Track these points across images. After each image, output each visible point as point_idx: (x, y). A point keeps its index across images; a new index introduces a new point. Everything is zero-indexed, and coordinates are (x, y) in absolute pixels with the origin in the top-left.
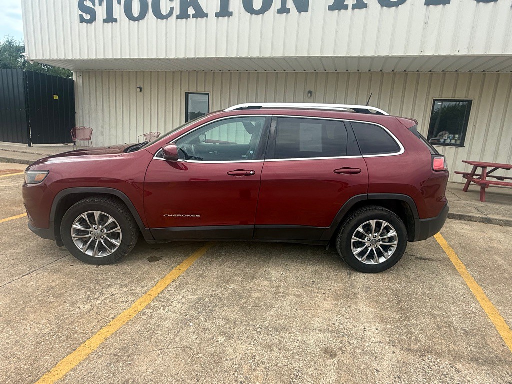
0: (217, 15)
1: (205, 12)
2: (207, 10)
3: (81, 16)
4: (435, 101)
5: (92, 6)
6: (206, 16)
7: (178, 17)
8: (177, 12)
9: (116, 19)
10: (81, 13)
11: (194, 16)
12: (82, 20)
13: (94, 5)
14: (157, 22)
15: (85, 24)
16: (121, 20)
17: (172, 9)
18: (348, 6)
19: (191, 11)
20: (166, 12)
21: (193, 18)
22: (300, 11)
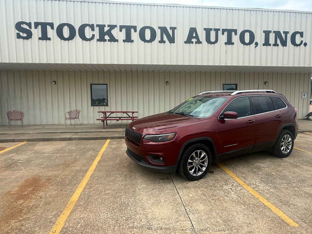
0: (124, 41)
1: (116, 39)
2: (117, 38)
3: (18, 34)
4: (223, 84)
5: (28, 28)
6: (117, 41)
7: (98, 40)
8: (97, 37)
9: (50, 38)
10: (18, 32)
11: (109, 41)
12: (19, 36)
13: (31, 28)
14: (82, 42)
15: (21, 40)
16: (53, 39)
17: (93, 36)
18: (193, 42)
19: (107, 37)
20: (89, 37)
21: (108, 41)
22: (170, 43)
